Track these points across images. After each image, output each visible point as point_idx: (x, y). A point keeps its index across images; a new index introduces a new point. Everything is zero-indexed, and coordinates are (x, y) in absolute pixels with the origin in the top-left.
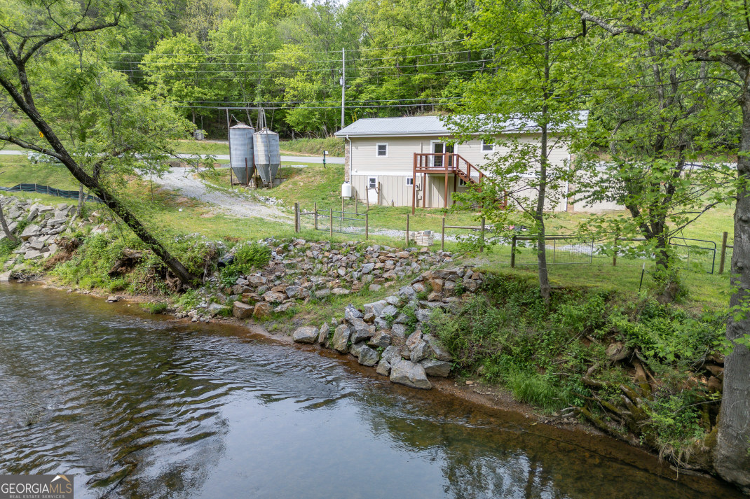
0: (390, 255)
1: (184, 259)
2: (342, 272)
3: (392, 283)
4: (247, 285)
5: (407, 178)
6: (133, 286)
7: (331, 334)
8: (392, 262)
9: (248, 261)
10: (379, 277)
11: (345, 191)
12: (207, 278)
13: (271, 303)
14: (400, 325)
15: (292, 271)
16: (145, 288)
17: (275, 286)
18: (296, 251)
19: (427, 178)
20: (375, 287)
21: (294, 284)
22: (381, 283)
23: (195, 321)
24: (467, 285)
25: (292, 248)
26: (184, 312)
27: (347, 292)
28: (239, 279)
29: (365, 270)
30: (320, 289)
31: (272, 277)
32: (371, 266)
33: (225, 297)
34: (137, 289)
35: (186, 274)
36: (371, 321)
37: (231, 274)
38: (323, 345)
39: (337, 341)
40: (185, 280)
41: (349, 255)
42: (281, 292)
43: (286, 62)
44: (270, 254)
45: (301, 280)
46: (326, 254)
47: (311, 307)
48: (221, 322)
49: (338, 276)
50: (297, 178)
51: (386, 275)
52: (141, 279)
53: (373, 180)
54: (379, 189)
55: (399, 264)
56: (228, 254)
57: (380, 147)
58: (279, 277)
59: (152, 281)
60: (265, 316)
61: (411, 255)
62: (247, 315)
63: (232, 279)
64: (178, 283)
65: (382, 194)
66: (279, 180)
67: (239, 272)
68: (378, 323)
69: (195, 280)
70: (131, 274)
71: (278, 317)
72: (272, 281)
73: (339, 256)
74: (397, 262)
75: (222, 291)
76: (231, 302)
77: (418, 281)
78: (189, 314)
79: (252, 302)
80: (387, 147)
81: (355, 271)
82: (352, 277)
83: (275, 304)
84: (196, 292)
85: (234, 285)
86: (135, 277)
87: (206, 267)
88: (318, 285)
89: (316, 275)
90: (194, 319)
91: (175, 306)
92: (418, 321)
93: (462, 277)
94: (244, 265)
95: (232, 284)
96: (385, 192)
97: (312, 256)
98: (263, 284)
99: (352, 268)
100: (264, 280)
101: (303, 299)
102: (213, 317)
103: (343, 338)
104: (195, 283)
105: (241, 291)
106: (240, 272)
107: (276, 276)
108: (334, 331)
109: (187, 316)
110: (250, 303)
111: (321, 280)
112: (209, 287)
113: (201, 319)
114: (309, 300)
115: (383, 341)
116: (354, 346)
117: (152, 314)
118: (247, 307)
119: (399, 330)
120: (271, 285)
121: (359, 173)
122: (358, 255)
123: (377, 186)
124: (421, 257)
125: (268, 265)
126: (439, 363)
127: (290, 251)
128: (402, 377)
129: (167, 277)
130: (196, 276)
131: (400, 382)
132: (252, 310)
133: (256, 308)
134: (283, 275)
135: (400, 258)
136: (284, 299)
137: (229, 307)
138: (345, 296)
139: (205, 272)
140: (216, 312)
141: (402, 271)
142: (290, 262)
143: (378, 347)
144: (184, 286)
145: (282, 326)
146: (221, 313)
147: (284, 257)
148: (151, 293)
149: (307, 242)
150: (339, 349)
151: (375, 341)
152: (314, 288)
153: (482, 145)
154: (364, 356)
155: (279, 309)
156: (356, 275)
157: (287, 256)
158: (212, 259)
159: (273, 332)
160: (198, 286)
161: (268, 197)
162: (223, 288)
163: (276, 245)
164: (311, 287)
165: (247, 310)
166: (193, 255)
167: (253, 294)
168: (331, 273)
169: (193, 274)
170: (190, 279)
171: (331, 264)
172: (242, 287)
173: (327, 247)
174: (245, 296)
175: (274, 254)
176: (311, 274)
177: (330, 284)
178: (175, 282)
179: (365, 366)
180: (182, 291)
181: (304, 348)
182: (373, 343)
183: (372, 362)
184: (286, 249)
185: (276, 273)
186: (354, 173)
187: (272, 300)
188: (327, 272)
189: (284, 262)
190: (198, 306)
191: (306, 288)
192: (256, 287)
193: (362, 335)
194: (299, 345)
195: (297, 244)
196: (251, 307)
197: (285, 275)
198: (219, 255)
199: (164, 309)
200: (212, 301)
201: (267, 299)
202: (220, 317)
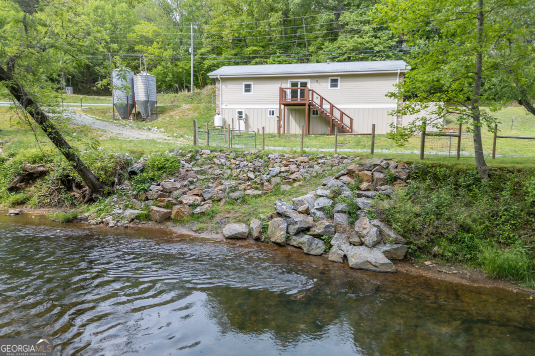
0: (291, 160)
1: (95, 168)
2: (251, 175)
3: (301, 183)
4: (161, 191)
5: (269, 110)
6: (35, 199)
7: (265, 228)
8: (295, 166)
9: (159, 169)
10: (287, 178)
11: (218, 121)
12: (118, 187)
13: (190, 205)
14: (341, 214)
15: (203, 177)
16: (48, 200)
17: (190, 190)
18: (203, 160)
19: (286, 110)
20: (286, 188)
21: (209, 187)
22: (290, 184)
23: (112, 227)
24: (397, 174)
25: (198, 157)
26: (99, 219)
27: (260, 192)
28: (152, 186)
29: (272, 173)
30: (233, 191)
31: (186, 183)
32: (277, 170)
33: (139, 203)
34: (39, 202)
35: (96, 182)
36: (307, 212)
37: (144, 181)
38: (257, 239)
39: (273, 233)
40: (95, 189)
41: (254, 162)
42: (198, 195)
43: (144, 34)
44: (180, 163)
45: (215, 184)
46: (233, 161)
47: (228, 207)
48: (140, 226)
49: (249, 179)
50: (172, 113)
51: (293, 176)
52: (44, 192)
53: (240, 113)
54: (246, 120)
55: (301, 167)
56: (136, 164)
57: (246, 86)
58: (192, 183)
59: (55, 194)
60: (185, 218)
61: (309, 160)
62: (167, 218)
63: (146, 186)
64: (87, 192)
65: (248, 124)
66: (155, 115)
67: (151, 179)
68: (315, 214)
69: (107, 189)
70: (32, 188)
71: (198, 218)
72: (185, 186)
73: (245, 163)
74: (300, 165)
75: (135, 198)
76: (147, 206)
77: (343, 175)
78: (104, 220)
79: (169, 205)
80: (252, 85)
81: (263, 174)
82: (261, 180)
83: (193, 206)
84: (107, 200)
85: (147, 191)
86: (35, 191)
87: (117, 176)
88: (231, 187)
89: (227, 179)
90: (111, 225)
91: (87, 214)
92: (360, 209)
93: (387, 168)
94: (156, 173)
95: (145, 191)
96: (250, 121)
97: (220, 163)
98: (177, 189)
99: (259, 172)
100: (178, 185)
101: (219, 200)
102: (130, 222)
103: (280, 230)
104: (106, 192)
105: (156, 196)
106: (153, 180)
107: (189, 181)
108: (268, 225)
109: (102, 222)
110: (167, 207)
111: (233, 183)
112: (121, 195)
113: (119, 224)
114: (226, 201)
115: (327, 230)
116: (294, 237)
117: (62, 223)
118: (165, 211)
119: (341, 218)
120: (186, 189)
121: (229, 107)
122: (262, 161)
123: (244, 116)
124: (320, 161)
125: (179, 172)
126: (396, 246)
127: (197, 160)
128: (363, 262)
129: (74, 188)
130: (107, 185)
131: (362, 267)
132: (171, 213)
133: (175, 211)
134: (195, 180)
135: (302, 162)
136: (201, 201)
137: (145, 212)
138: (260, 196)
139: (116, 180)
140: (133, 217)
141: (307, 172)
142: (200, 169)
143: (323, 236)
144: (94, 195)
145: (206, 225)
146: (138, 217)
147: (193, 165)
148: (56, 205)
149: (212, 152)
150: (279, 241)
151: (317, 230)
152: (227, 190)
153: (329, 84)
154: (310, 245)
155: (198, 210)
156: (265, 177)
157: (195, 163)
158: (122, 168)
159: (200, 231)
160: (109, 194)
161: (149, 127)
162: (137, 195)
163: (183, 155)
164: (225, 189)
165: (165, 213)
166: (103, 165)
167: (170, 199)
168: (241, 176)
169: (104, 183)
170: (101, 188)
171: (240, 169)
172: (157, 192)
173: (232, 155)
174: (160, 201)
175: (183, 162)
176: (223, 178)
177: (242, 187)
178: (83, 193)
179: (312, 255)
180: (91, 201)
181: (239, 243)
182: (315, 233)
183: (319, 251)
184: (193, 158)
185: (189, 179)
186: (224, 107)
187: (191, 202)
188: (237, 176)
189: (194, 169)
190: (113, 212)
191: (221, 190)
192: (170, 192)
193: (303, 226)
194: (232, 241)
195: (203, 154)
196: (169, 210)
197: (198, 180)
198: (128, 166)
199: (75, 218)
200: (127, 207)
201: (185, 202)
202: (138, 221)
